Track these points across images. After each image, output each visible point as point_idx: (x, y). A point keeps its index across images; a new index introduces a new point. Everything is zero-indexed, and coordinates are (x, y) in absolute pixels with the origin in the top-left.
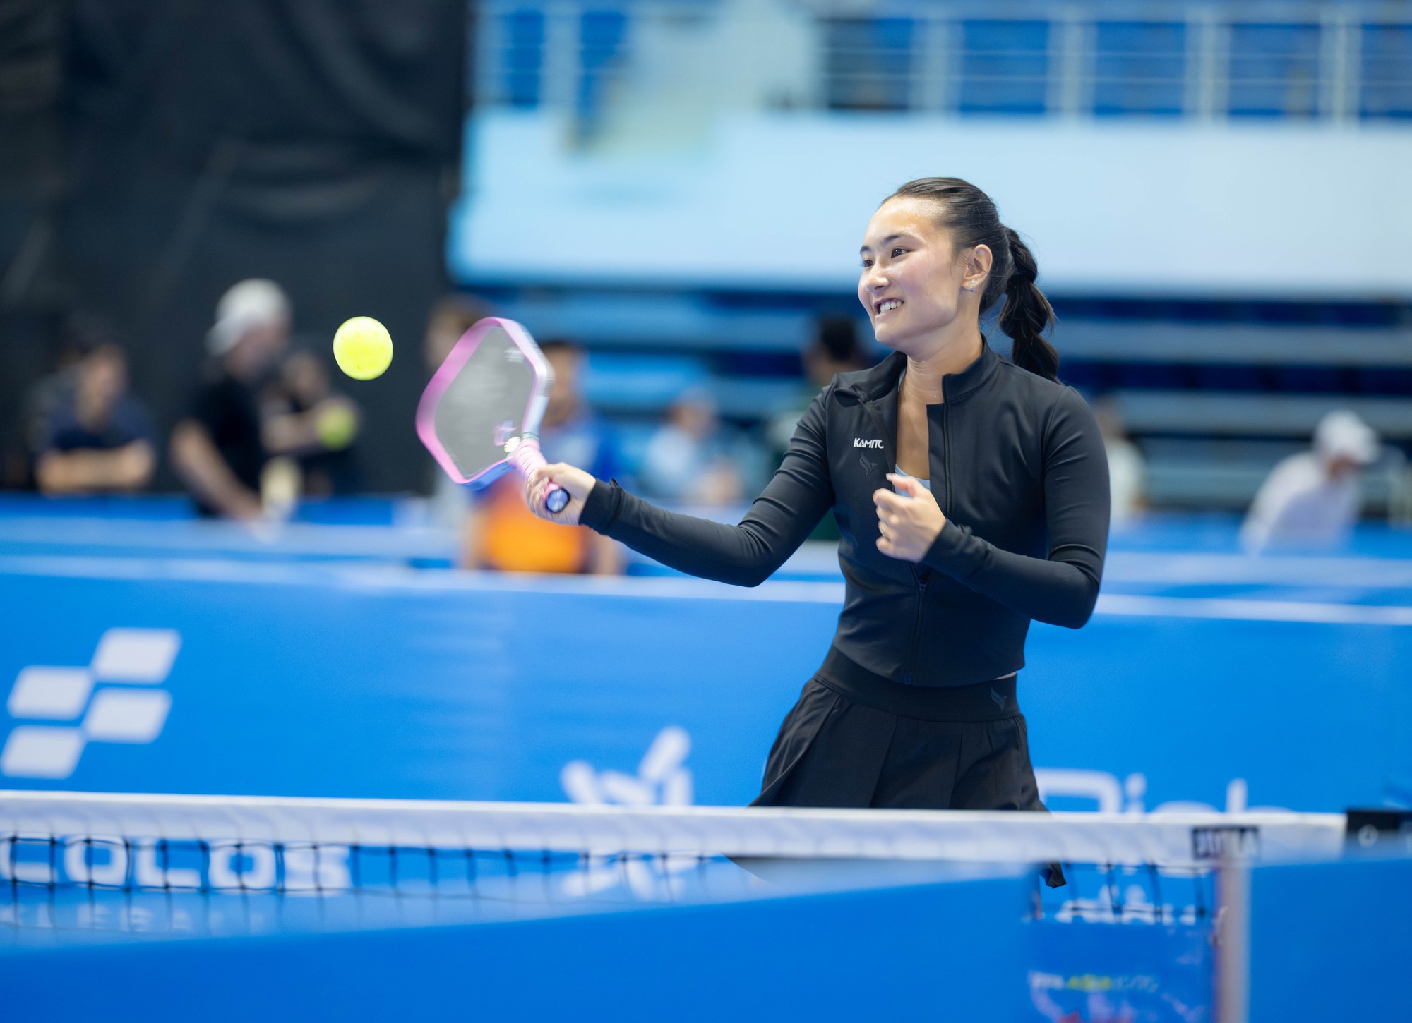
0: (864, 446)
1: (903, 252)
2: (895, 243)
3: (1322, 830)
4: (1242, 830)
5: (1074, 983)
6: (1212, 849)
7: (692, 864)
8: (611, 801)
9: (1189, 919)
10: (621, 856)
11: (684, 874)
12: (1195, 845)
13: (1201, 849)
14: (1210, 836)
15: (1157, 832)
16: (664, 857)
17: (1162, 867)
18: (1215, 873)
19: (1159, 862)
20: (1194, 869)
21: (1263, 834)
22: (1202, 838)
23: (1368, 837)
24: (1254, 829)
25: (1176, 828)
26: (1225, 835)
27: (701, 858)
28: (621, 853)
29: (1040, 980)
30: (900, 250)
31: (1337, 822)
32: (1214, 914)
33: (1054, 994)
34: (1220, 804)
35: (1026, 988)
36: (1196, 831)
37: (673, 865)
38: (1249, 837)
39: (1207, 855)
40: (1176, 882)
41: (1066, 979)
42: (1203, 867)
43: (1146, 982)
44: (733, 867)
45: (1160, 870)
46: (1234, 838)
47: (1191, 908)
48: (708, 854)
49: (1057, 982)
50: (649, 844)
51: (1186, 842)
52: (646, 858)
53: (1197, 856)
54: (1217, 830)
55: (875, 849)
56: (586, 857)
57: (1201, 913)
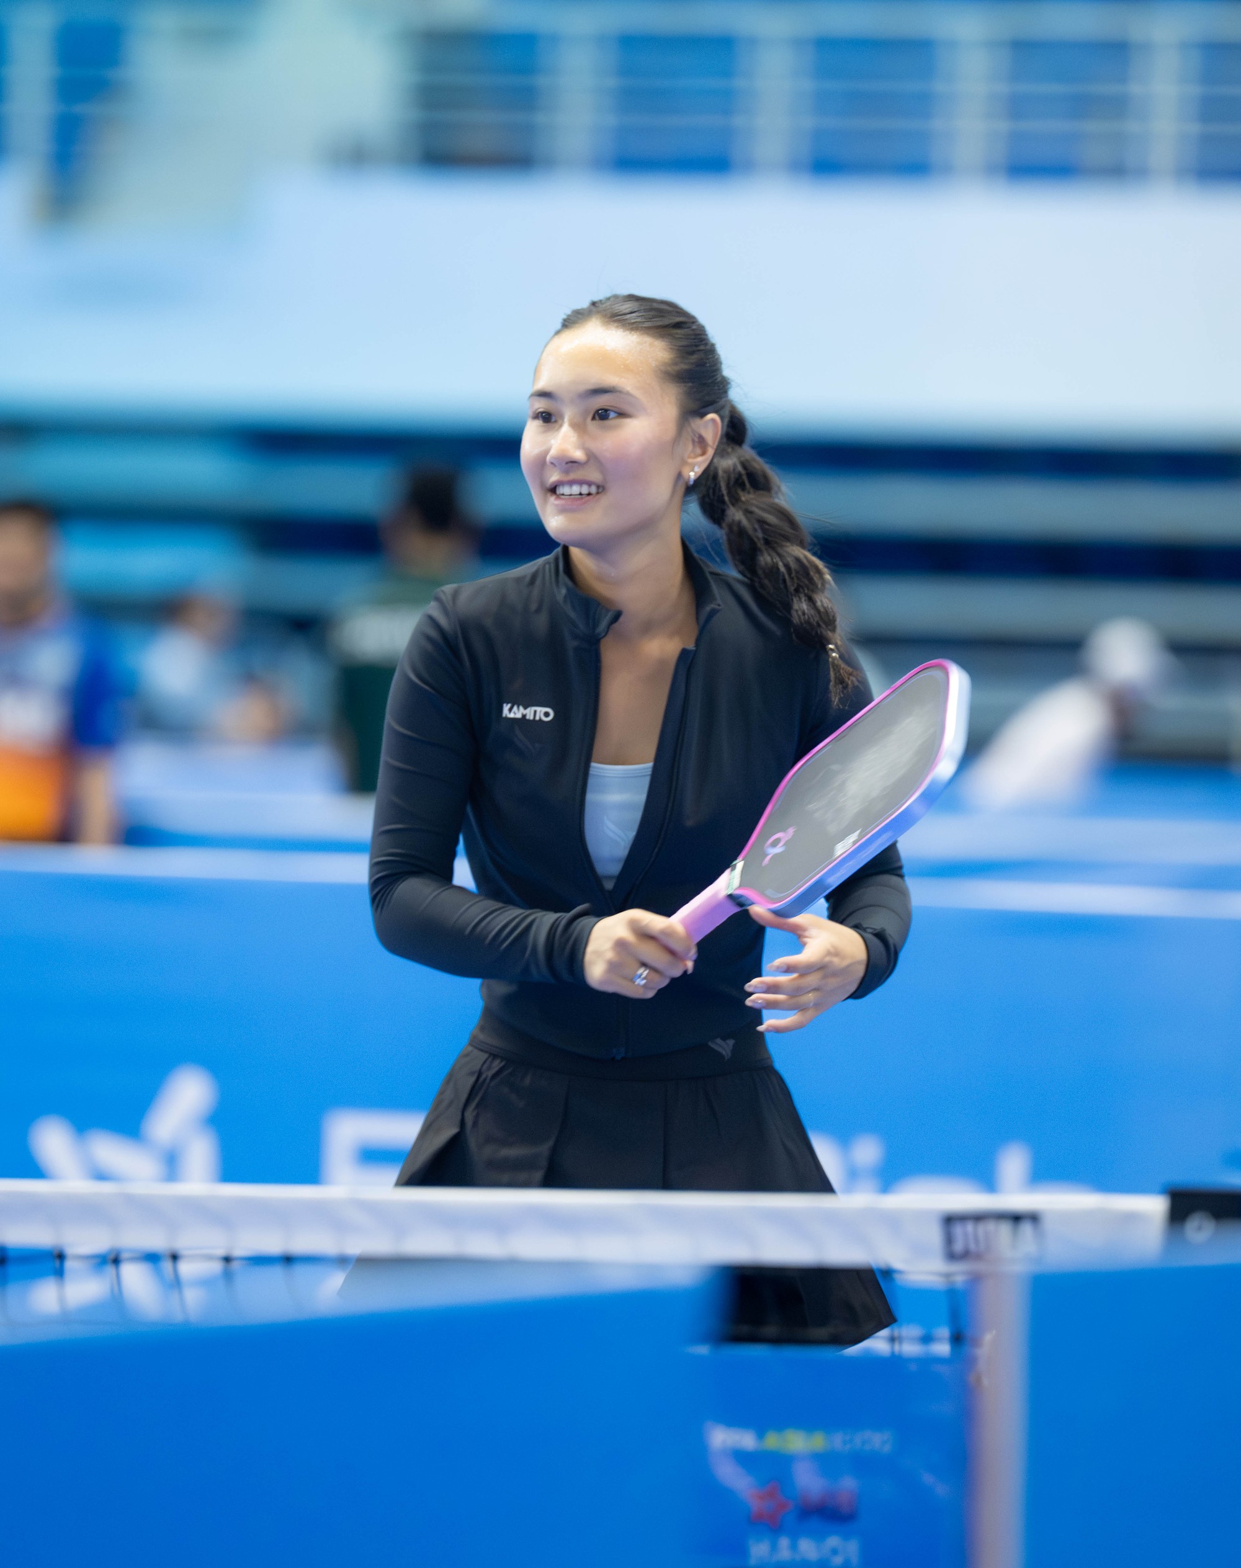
0: (519, 716)
1: (612, 415)
2: (602, 401)
3: (1131, 1218)
4: (1016, 1218)
5: (773, 1441)
6: (972, 1247)
7: (217, 1267)
8: (101, 1175)
9: (943, 1348)
10: (112, 1256)
11: (205, 1282)
12: (949, 1240)
13: (959, 1247)
14: (970, 1227)
15: (893, 1221)
16: (175, 1257)
17: (900, 1272)
18: (976, 1279)
19: (897, 1264)
20: (948, 1275)
21: (1048, 1224)
22: (958, 1230)
23: (1200, 1228)
24: (1033, 1218)
25: (919, 1215)
26: (990, 1226)
27: (227, 1259)
28: (111, 1251)
29: (721, 1438)
30: (606, 410)
31: (1155, 1206)
32: (976, 1342)
33: (742, 1458)
34: (988, 1181)
35: (701, 1446)
36: (950, 1220)
37: (186, 1269)
38: (1026, 1228)
39: (965, 1255)
40: (922, 1294)
41: (761, 1434)
42: (959, 1272)
43: (879, 1441)
44: (277, 1273)
45: (896, 1276)
46: (1004, 1230)
47: (944, 1332)
48: (238, 1252)
49: (747, 1440)
50: (155, 1240)
51: (934, 1236)
52: (151, 1258)
53: (951, 1256)
54: (979, 1217)
55: (482, 1246)
56: (61, 1256)
57: (957, 1339)
